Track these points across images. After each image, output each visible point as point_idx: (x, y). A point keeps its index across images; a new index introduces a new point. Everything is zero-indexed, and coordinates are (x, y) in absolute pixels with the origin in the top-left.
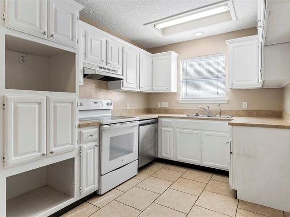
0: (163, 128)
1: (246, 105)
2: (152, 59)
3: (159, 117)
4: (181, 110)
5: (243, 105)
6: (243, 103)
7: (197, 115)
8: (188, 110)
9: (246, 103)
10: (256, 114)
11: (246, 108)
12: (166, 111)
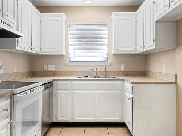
0: (58, 92)
1: (124, 67)
2: (41, 19)
3: (54, 80)
4: (70, 72)
5: (122, 67)
6: (122, 65)
7: (86, 76)
8: (77, 72)
9: (124, 65)
10: (130, 74)
11: (124, 69)
12: (53, 74)
